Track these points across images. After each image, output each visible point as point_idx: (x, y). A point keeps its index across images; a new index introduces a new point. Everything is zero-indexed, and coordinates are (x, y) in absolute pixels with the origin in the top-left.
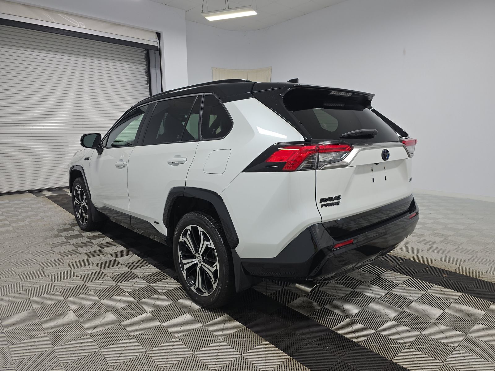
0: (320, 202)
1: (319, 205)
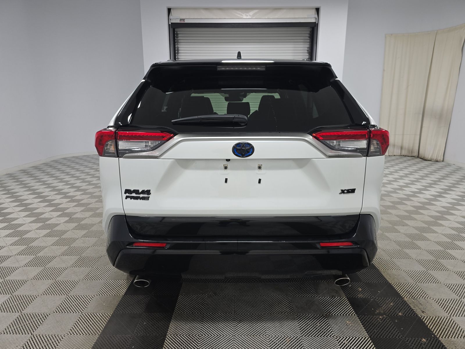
0: (125, 193)
1: (124, 196)
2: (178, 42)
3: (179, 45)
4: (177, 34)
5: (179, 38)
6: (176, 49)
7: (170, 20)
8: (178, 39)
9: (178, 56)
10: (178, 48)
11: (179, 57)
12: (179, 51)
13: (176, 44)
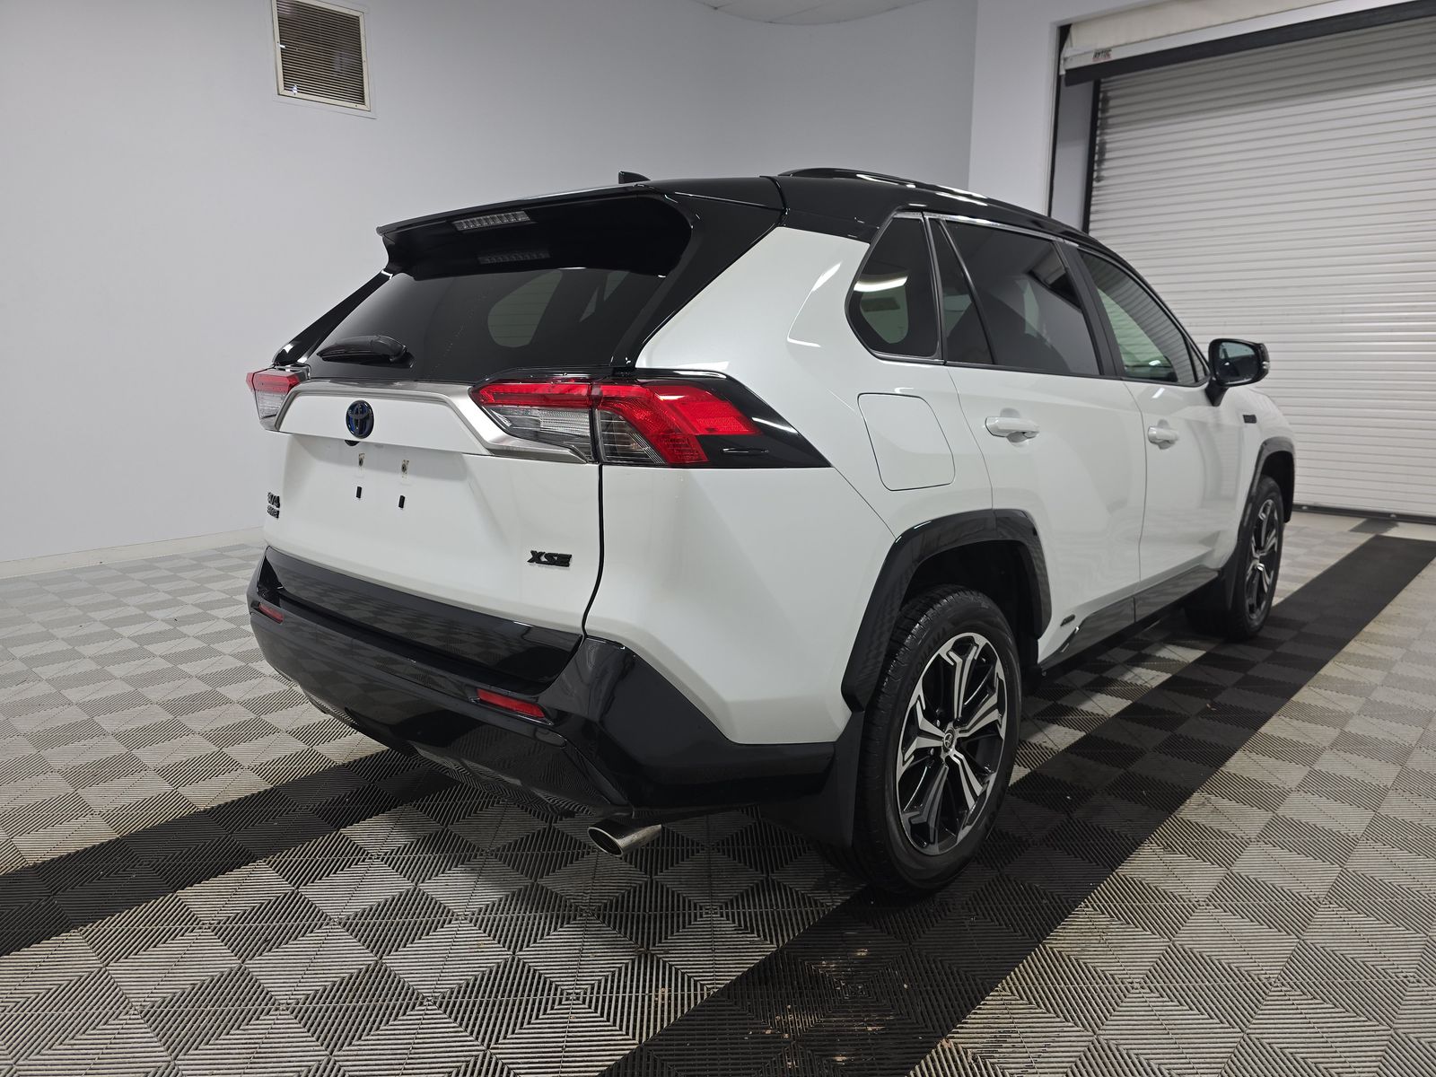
2: (1105, 126)
3: (1107, 134)
4: (1106, 100)
5: (1111, 112)
6: (1097, 148)
7: (1062, 62)
8: (1108, 114)
9: (1099, 171)
10: (1103, 143)
11: (1104, 173)
12: (1104, 155)
13: (1098, 132)
